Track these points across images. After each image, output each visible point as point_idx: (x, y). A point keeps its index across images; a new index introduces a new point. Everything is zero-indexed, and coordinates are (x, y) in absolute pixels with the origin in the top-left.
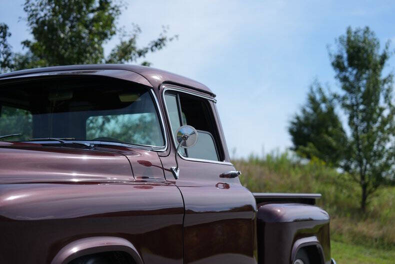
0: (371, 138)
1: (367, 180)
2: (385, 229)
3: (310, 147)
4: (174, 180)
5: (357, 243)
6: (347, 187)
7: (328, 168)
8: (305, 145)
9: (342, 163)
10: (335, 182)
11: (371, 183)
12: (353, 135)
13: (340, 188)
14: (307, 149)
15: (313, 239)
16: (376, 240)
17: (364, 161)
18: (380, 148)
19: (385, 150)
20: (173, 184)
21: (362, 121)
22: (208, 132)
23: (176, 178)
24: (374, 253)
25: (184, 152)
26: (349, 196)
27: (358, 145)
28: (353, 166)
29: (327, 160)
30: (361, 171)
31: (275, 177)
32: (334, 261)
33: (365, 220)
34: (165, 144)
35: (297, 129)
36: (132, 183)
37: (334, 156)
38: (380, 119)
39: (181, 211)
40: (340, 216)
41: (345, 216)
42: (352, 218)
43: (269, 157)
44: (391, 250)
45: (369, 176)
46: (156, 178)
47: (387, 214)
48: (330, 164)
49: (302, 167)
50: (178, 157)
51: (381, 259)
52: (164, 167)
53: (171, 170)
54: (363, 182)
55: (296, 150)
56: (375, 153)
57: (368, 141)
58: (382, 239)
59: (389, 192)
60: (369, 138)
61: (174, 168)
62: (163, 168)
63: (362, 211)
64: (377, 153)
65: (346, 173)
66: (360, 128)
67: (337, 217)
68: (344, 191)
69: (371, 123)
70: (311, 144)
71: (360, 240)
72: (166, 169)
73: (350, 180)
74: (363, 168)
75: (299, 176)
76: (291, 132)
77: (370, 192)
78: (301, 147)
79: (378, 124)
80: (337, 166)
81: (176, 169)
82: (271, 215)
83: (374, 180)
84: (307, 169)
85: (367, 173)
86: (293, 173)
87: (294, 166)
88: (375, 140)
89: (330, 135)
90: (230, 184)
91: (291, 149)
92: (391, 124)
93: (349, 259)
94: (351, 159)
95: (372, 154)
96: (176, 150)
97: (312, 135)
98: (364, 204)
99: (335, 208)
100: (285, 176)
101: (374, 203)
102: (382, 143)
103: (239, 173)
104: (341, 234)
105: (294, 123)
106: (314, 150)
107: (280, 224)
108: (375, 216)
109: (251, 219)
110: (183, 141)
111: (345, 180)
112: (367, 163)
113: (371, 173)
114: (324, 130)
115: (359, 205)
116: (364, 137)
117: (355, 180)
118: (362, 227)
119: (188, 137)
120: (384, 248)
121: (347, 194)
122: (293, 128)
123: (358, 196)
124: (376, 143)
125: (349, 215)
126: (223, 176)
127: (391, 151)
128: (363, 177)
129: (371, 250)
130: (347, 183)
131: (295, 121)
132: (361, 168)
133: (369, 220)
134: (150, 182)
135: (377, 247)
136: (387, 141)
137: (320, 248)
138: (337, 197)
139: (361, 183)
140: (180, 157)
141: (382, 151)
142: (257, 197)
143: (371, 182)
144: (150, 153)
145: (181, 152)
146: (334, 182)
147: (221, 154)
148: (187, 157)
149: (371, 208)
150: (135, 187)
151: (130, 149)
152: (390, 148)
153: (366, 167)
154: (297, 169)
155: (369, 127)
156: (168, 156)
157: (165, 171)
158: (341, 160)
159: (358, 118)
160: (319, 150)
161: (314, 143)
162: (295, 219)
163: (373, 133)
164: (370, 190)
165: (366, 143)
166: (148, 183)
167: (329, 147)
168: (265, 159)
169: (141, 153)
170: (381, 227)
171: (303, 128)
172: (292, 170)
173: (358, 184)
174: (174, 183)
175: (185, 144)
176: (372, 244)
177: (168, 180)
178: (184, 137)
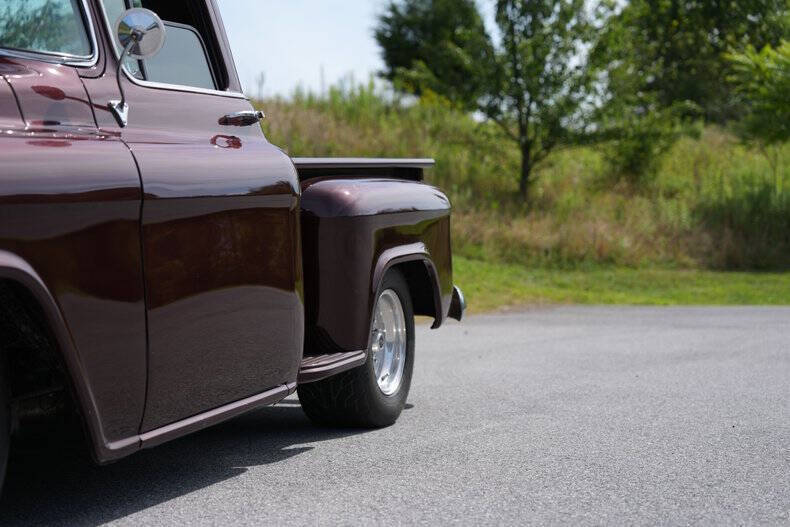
0: (540, 47)
1: (531, 135)
2: (564, 229)
3: (420, 71)
4: (117, 129)
5: (511, 260)
6: (493, 150)
7: (456, 112)
8: (409, 67)
9: (484, 102)
10: (471, 141)
11: (539, 140)
12: (505, 43)
13: (479, 152)
14: (414, 74)
15: (417, 248)
16: (547, 252)
17: (527, 96)
18: (558, 69)
19: (566, 73)
20: (114, 138)
21: (523, 13)
22: (190, 27)
23: (121, 125)
24: (542, 277)
25: (137, 70)
26: (497, 169)
27: (515, 62)
28: (504, 108)
29: (453, 96)
30: (520, 116)
31: (348, 133)
32: (458, 291)
33: (526, 214)
34: (92, 51)
35: (393, 32)
36: (24, 134)
37: (467, 87)
38: (557, 8)
39: (136, 194)
40: (477, 210)
41: (488, 207)
42: (502, 211)
43: (335, 93)
44: (574, 269)
45: (536, 125)
46: (77, 124)
47: (569, 202)
48: (460, 105)
49: (402, 113)
50: (122, 78)
51: (555, 289)
52: (94, 102)
53: (110, 108)
54: (523, 140)
55: (391, 77)
56: (547, 79)
57: (534, 53)
58: (558, 249)
59: (574, 158)
60: (535, 47)
61: (116, 103)
62: (90, 104)
63: (520, 198)
64: (552, 79)
65: (491, 122)
66: (519, 28)
67: (473, 210)
68: (488, 159)
69: (540, 16)
70: (421, 64)
71: (515, 255)
72: (98, 106)
73: (498, 136)
74: (524, 110)
75: (399, 130)
76: (381, 38)
77: (537, 159)
78: (400, 70)
79: (553, 19)
80: (474, 107)
81: (121, 106)
82: (331, 201)
83: (545, 133)
84: (415, 115)
85: (531, 119)
86: (384, 124)
87: (387, 110)
88: (548, 52)
89: (460, 43)
90: (243, 138)
91: (381, 75)
92: (579, 18)
93: (493, 291)
94: (502, 93)
95: (542, 80)
96: (117, 63)
97: (423, 44)
98: (525, 183)
99: (469, 193)
100: (370, 131)
101: (544, 179)
102: (563, 59)
103: (260, 116)
104: (479, 244)
105: (386, 20)
106: (428, 75)
107: (349, 220)
108: (545, 205)
109: (287, 209)
110: (131, 44)
111: (489, 136)
112: (531, 100)
113: (539, 120)
114: (448, 34)
115: (515, 186)
116: (526, 46)
117: (509, 135)
118: (521, 229)
119: (143, 34)
120: (561, 268)
121: (493, 163)
122: (385, 30)
123: (513, 167)
124: (549, 58)
125: (495, 205)
126: (225, 121)
127: (579, 73)
128: (523, 130)
129: (537, 273)
130: (493, 141)
131: (389, 15)
132: (520, 110)
133: (533, 214)
134: (61, 132)
135: (549, 267)
136: (570, 53)
137: (430, 267)
138: (472, 171)
139: (519, 141)
140: (128, 79)
141: (561, 74)
142: (301, 167)
143: (538, 137)
144: (59, 69)
145: (129, 67)
146: (468, 142)
147: (221, 76)
148: (145, 79)
149: (539, 191)
150: (30, 143)
151: (13, 61)
152: (577, 68)
153: (529, 109)
154: (393, 116)
155: (536, 25)
156: (101, 76)
157: (95, 109)
158: (482, 94)
159: (514, 6)
160: (437, 75)
161: (426, 62)
162: (381, 209)
163: (545, 37)
164: (538, 154)
165: (530, 59)
166: (61, 135)
167: (458, 68)
168: (327, 97)
169: (39, 69)
170: (556, 228)
171: (404, 30)
172: (383, 117)
173: (515, 144)
174: (119, 134)
175: (136, 51)
176: (539, 260)
177: (105, 129)
178: (134, 34)
